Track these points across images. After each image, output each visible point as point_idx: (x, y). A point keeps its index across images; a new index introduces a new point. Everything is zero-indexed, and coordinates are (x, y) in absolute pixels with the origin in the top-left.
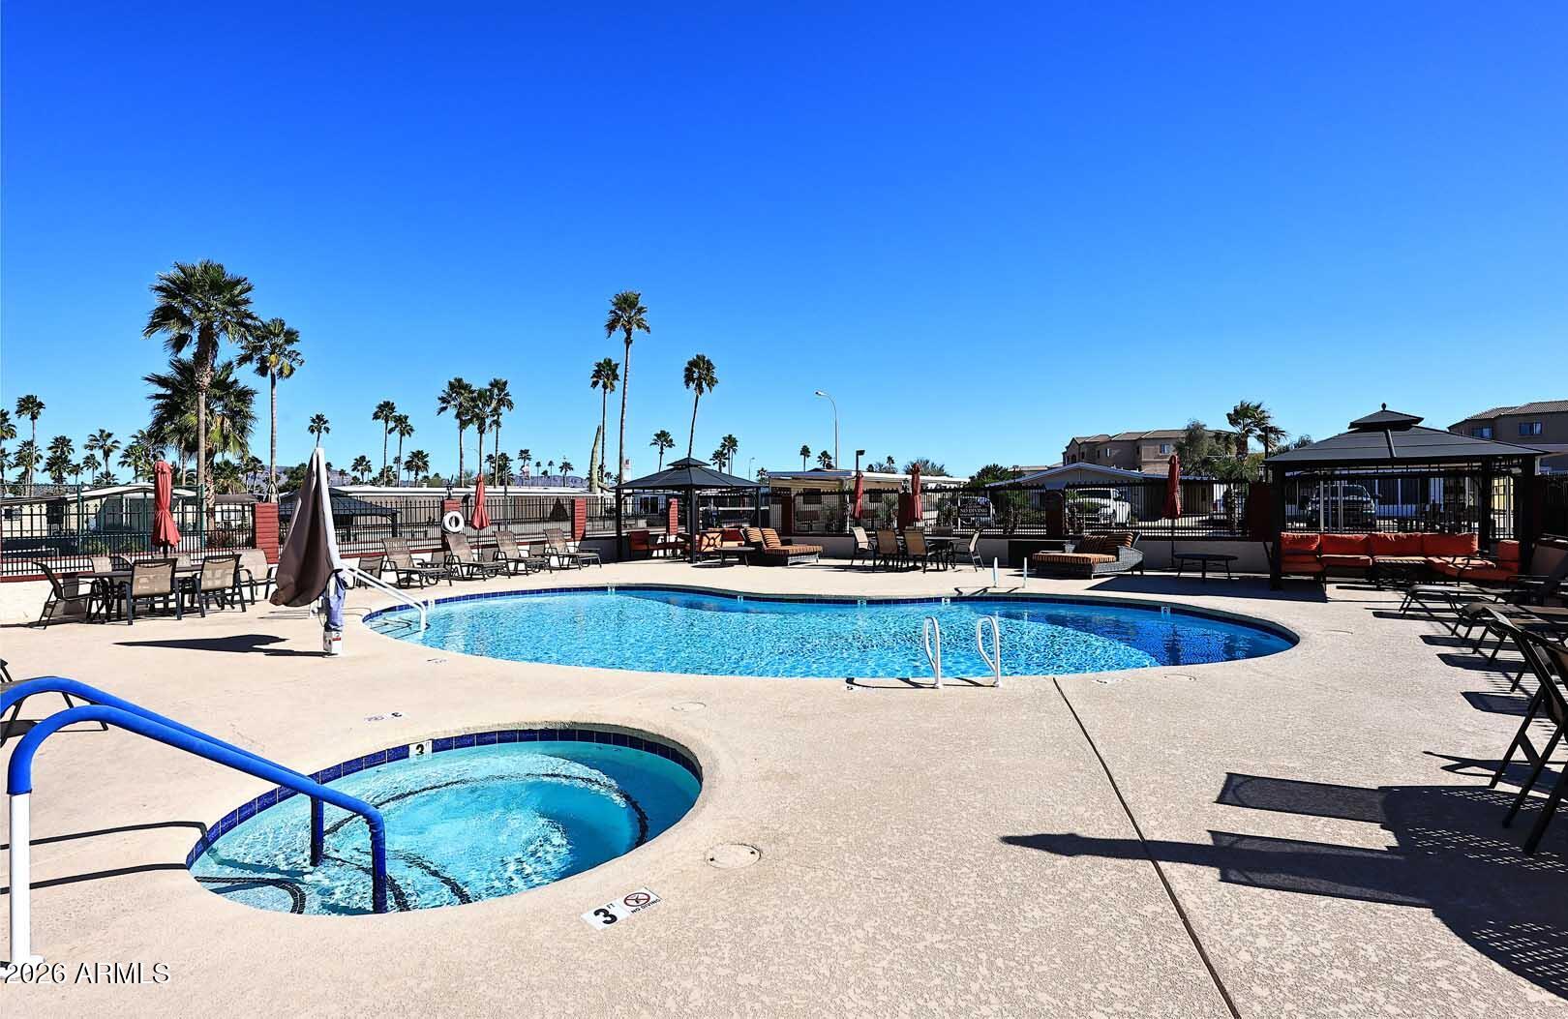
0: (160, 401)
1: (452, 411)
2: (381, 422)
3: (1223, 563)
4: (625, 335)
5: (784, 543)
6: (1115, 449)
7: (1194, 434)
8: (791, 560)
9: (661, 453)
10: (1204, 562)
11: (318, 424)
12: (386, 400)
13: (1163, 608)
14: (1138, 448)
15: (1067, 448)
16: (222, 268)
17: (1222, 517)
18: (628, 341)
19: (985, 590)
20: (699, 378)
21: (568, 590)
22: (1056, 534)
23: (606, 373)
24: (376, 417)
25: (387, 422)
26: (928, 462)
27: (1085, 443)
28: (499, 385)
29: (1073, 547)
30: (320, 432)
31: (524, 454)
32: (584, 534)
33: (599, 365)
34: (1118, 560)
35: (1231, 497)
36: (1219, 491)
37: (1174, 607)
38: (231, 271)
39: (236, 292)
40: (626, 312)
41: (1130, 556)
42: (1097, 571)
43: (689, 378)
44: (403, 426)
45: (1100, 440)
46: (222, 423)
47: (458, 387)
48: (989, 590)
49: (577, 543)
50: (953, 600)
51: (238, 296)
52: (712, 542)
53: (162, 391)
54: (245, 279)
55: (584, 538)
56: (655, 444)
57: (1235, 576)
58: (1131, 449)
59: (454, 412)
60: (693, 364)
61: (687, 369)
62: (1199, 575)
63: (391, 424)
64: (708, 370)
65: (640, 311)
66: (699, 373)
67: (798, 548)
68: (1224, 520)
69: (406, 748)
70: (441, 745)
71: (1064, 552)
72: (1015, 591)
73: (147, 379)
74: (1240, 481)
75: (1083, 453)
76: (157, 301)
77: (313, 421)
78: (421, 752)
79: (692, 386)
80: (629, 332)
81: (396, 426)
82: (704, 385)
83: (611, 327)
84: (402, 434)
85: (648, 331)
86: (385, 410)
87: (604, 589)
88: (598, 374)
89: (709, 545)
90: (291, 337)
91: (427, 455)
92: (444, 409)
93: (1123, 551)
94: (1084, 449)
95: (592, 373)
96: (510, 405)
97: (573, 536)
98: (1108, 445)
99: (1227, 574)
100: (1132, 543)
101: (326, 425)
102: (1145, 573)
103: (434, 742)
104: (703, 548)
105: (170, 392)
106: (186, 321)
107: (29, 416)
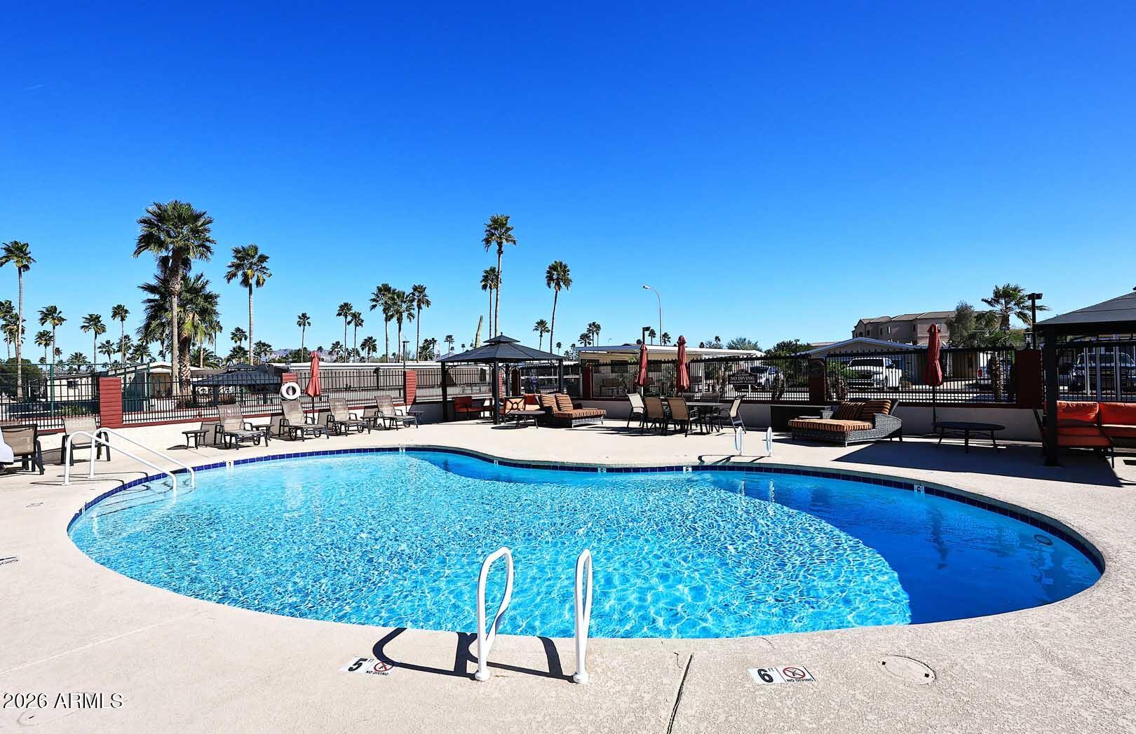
0: (152, 304)
1: (380, 308)
2: (342, 317)
3: (989, 432)
4: (497, 247)
5: (576, 407)
6: (895, 327)
7: (963, 314)
8: (574, 423)
9: (541, 336)
10: (967, 430)
11: (303, 320)
12: (346, 302)
13: (916, 487)
14: (914, 326)
15: (855, 327)
16: (190, 206)
17: (986, 382)
18: (500, 252)
19: (728, 459)
20: (558, 279)
21: (365, 451)
22: (818, 401)
23: (491, 279)
24: (339, 315)
25: (346, 318)
26: (745, 340)
27: (870, 323)
28: (419, 289)
29: (832, 413)
30: (304, 325)
31: (449, 338)
32: (415, 399)
33: (486, 272)
34: (874, 427)
35: (995, 365)
36: (983, 359)
37: (928, 486)
38: (197, 208)
39: (200, 224)
40: (498, 231)
41: (887, 423)
42: (850, 439)
43: (550, 278)
44: (357, 320)
45: (883, 320)
46: (193, 318)
47: (384, 289)
48: (732, 460)
49: (409, 407)
50: (695, 468)
51: (200, 227)
52: (515, 406)
53: (152, 296)
54: (204, 213)
55: (414, 403)
56: (536, 329)
57: (1002, 444)
58: (909, 326)
59: (382, 308)
60: (553, 268)
61: (548, 272)
62: (961, 442)
63: (349, 318)
64: (565, 272)
65: (509, 229)
66: (558, 276)
67: (584, 411)
68: (988, 385)
71: (821, 418)
72: (758, 461)
73: (142, 288)
74: (1005, 348)
75: (868, 332)
76: (140, 230)
77: (300, 317)
79: (553, 285)
80: (500, 245)
81: (352, 320)
82: (561, 283)
83: (488, 241)
84: (356, 325)
85: (515, 243)
86: (345, 309)
87: (396, 449)
88: (486, 279)
89: (512, 409)
90: (263, 259)
91: (375, 340)
92: (374, 306)
93: (880, 419)
94: (870, 328)
95: (481, 278)
96: (428, 303)
97: (405, 401)
98: (888, 324)
99: (991, 442)
100: (890, 410)
101: (309, 321)
102: (904, 439)
104: (507, 411)
105: (157, 297)
106: (161, 244)
107: (120, 318)
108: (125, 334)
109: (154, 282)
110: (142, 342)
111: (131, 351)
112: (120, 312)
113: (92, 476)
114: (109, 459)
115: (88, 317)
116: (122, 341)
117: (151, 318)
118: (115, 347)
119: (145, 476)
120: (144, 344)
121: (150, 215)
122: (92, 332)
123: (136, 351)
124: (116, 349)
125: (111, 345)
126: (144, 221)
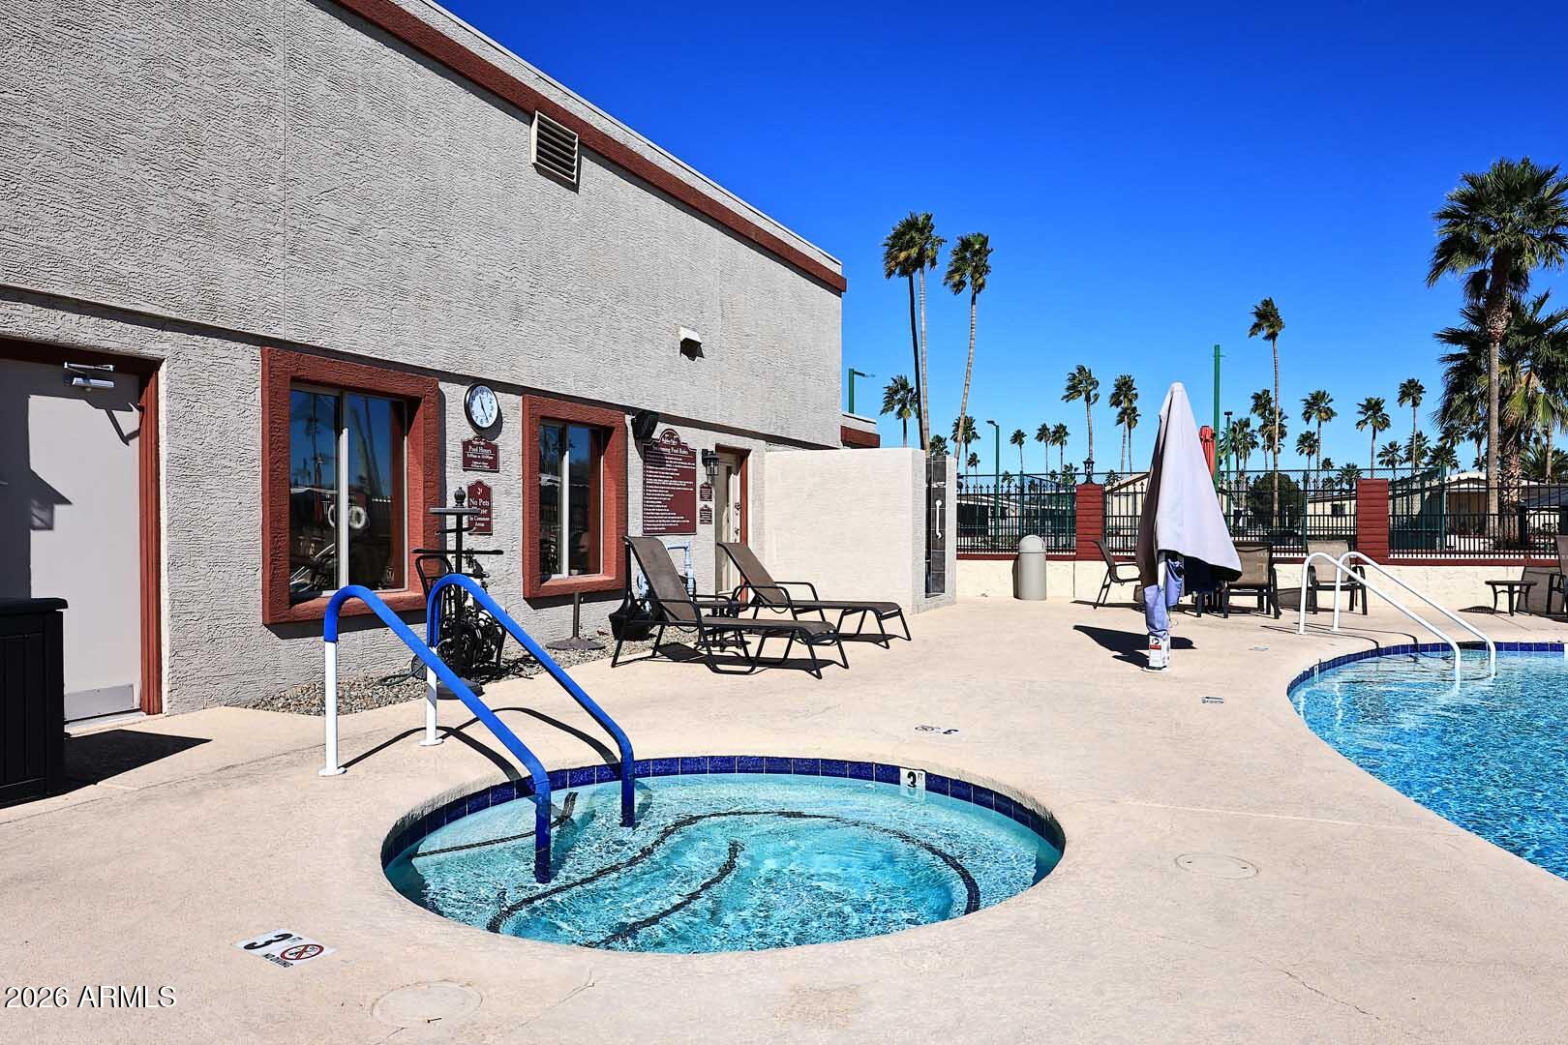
0: (1454, 364)
38: (1541, 163)
39: (1547, 193)
46: (1529, 382)
51: (1547, 199)
53: (1456, 350)
69: (896, 770)
70: (937, 784)
73: (1441, 336)
76: (1437, 234)
78: (913, 782)
103: (929, 776)
105: (1465, 350)
106: (1473, 251)
107: (1410, 402)
108: (1418, 430)
109: (1461, 324)
110: (1445, 444)
111: (1426, 460)
112: (1411, 391)
113: (1336, 629)
114: (1365, 612)
115: (1365, 403)
116: (1412, 442)
117: (1454, 389)
118: (1402, 453)
119: (1413, 643)
120: (1448, 445)
121: (1456, 204)
122: (1369, 428)
123: (1434, 458)
124: (1405, 457)
125: (1397, 450)
126: (1446, 215)
